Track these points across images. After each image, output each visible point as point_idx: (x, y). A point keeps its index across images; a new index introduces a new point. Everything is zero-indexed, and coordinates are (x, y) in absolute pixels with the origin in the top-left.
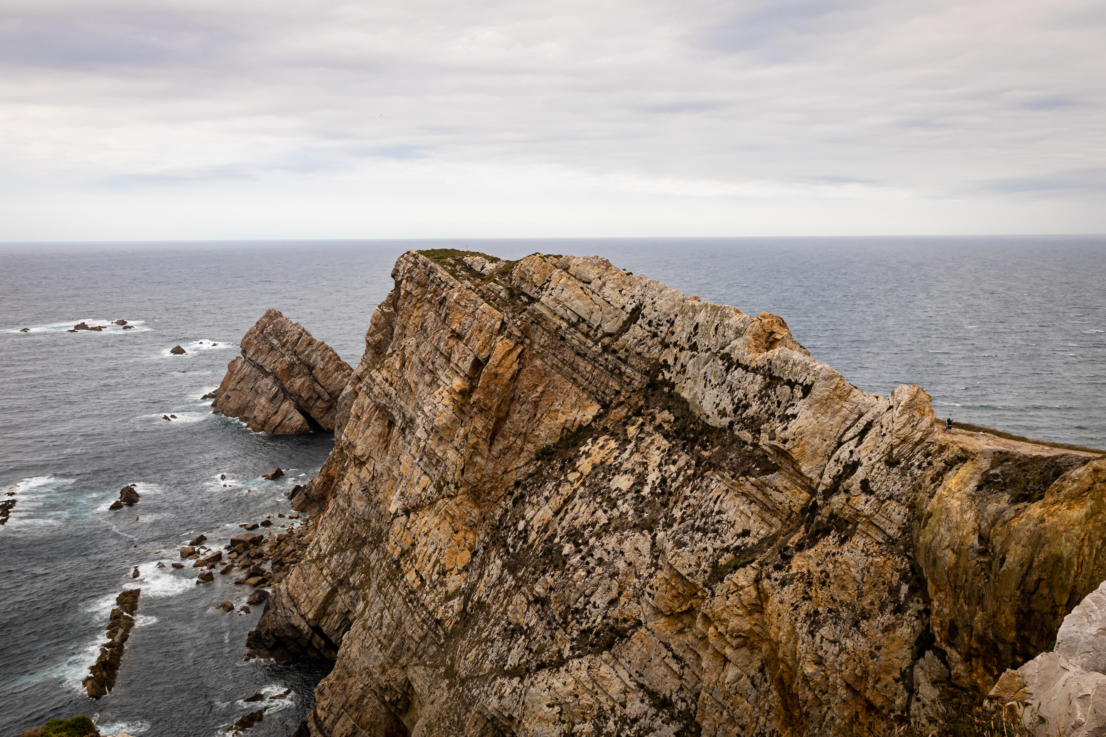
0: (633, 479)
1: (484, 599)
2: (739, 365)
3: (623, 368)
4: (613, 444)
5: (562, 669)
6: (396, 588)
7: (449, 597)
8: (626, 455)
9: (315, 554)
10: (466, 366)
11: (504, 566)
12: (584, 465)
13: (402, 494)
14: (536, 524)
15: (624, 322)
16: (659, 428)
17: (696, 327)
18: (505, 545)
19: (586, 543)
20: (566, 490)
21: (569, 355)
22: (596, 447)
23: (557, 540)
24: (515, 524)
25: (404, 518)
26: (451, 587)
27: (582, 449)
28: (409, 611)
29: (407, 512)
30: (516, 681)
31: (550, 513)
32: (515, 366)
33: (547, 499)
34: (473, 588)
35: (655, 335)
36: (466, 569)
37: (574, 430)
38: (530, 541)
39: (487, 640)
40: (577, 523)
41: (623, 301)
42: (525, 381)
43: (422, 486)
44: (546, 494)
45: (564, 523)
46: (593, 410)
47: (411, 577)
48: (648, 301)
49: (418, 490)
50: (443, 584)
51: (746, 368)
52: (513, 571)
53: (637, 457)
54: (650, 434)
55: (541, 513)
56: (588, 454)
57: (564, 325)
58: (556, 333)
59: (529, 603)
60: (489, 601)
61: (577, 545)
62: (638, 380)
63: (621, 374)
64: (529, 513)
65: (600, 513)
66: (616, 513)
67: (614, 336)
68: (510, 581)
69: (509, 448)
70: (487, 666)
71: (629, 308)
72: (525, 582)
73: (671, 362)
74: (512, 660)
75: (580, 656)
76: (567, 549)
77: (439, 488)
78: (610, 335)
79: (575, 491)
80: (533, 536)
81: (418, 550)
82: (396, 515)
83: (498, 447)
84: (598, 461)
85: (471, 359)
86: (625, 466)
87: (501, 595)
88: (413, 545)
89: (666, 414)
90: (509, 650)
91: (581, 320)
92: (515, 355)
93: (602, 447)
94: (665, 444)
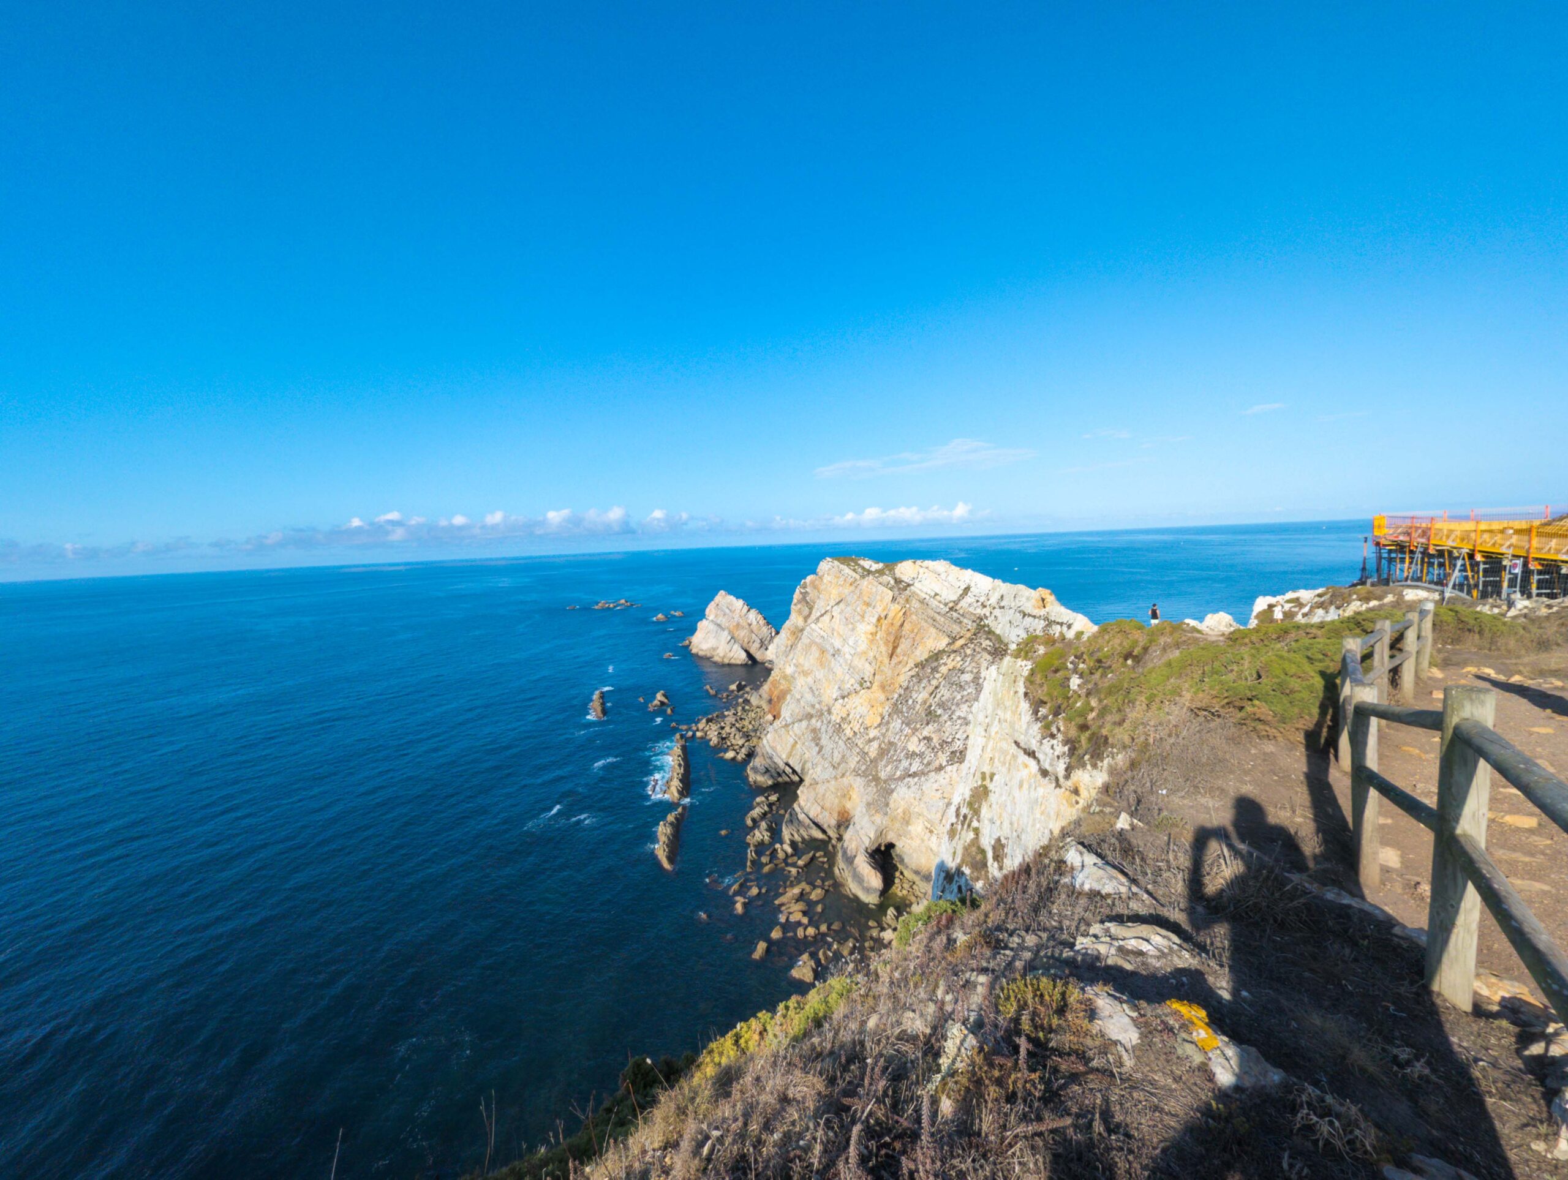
0: (972, 676)
1: (892, 740)
2: (1029, 615)
3: (962, 619)
4: (959, 658)
5: (942, 772)
6: (840, 738)
7: (870, 741)
8: (967, 663)
9: (784, 723)
10: (874, 620)
11: (903, 723)
12: (944, 670)
13: (839, 688)
14: (920, 700)
15: (961, 595)
16: (985, 649)
17: (1002, 596)
18: (902, 712)
19: (950, 709)
20: (934, 683)
21: (931, 613)
22: (950, 660)
23: (932, 708)
24: (907, 701)
25: (841, 701)
26: (871, 736)
27: (942, 661)
28: (848, 748)
29: (843, 698)
30: (916, 779)
31: (927, 695)
32: (902, 619)
33: (924, 688)
34: (884, 735)
35: (978, 601)
36: (879, 725)
37: (936, 652)
38: (917, 709)
39: (896, 760)
40: (943, 699)
41: (959, 584)
42: (907, 626)
43: (851, 683)
44: (923, 685)
45: (936, 699)
46: (946, 640)
47: (849, 732)
48: (972, 585)
49: (849, 686)
50: (867, 734)
51: (1034, 617)
52: (908, 725)
53: (973, 664)
54: (979, 653)
55: (921, 695)
56: (945, 664)
57: (928, 597)
58: (922, 601)
59: (920, 741)
60: (896, 741)
61: (945, 710)
62: (971, 626)
63: (961, 622)
64: (914, 695)
65: (956, 693)
66: (965, 693)
67: (956, 603)
68: (907, 731)
69: (900, 662)
70: (898, 773)
71: (963, 587)
72: (917, 730)
73: (988, 614)
74: (914, 769)
75: (952, 764)
76: (939, 712)
77: (861, 685)
78: (954, 602)
79: (940, 683)
80: (918, 707)
81: (851, 717)
82: (836, 700)
83: (895, 660)
84: (951, 668)
85: (876, 616)
86: (967, 669)
87: (903, 738)
88: (848, 715)
89: (988, 642)
90: (911, 764)
91: (936, 594)
92: (901, 613)
93: (953, 660)
94: (989, 658)
